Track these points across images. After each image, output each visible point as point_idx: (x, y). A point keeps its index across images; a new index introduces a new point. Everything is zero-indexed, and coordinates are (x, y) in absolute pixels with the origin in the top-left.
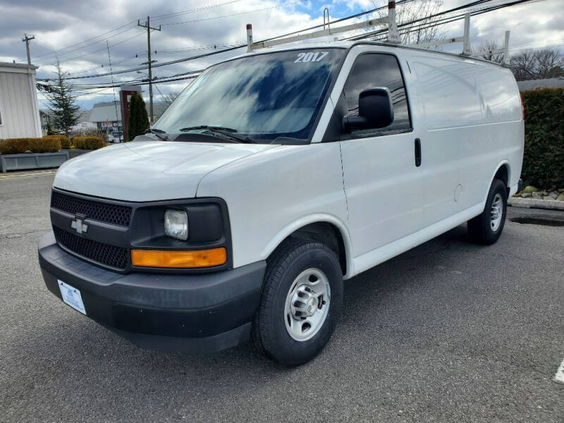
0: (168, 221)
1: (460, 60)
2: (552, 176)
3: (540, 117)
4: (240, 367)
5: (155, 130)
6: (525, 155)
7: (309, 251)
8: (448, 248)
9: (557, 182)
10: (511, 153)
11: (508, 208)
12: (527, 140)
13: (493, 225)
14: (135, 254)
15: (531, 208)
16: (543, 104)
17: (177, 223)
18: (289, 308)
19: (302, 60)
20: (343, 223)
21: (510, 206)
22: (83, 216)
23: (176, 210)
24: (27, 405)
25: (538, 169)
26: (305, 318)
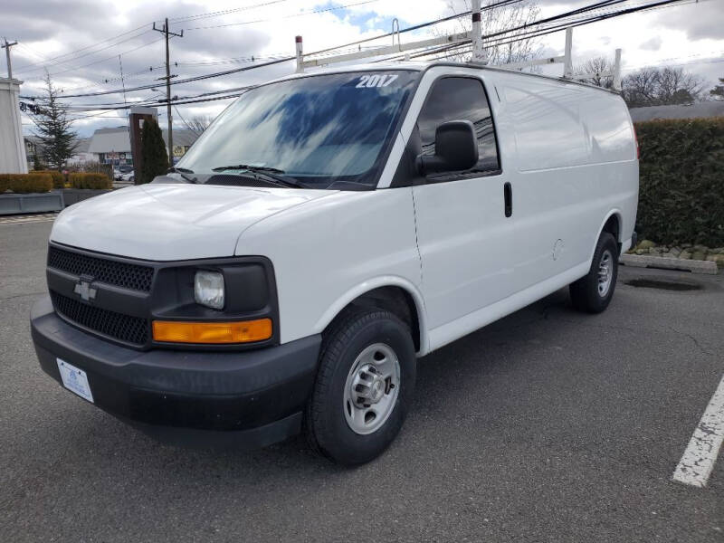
0: (198, 285)
1: (560, 85)
2: (673, 229)
3: (658, 154)
4: (287, 467)
5: (181, 170)
6: (640, 201)
7: (374, 323)
8: (546, 317)
9: (680, 235)
10: (623, 199)
11: (620, 268)
12: (643, 183)
13: (601, 289)
14: (157, 326)
15: (648, 267)
16: (662, 138)
17: (210, 287)
18: (349, 394)
19: (365, 84)
20: (416, 287)
21: (623, 264)
22: (91, 278)
23: (210, 271)
24: (17, 518)
25: (657, 220)
26: (369, 406)
